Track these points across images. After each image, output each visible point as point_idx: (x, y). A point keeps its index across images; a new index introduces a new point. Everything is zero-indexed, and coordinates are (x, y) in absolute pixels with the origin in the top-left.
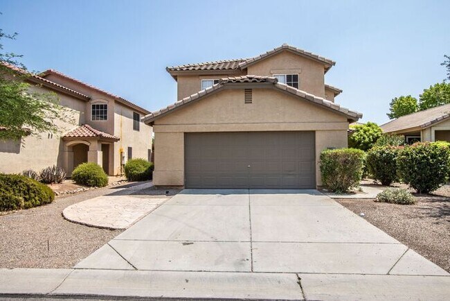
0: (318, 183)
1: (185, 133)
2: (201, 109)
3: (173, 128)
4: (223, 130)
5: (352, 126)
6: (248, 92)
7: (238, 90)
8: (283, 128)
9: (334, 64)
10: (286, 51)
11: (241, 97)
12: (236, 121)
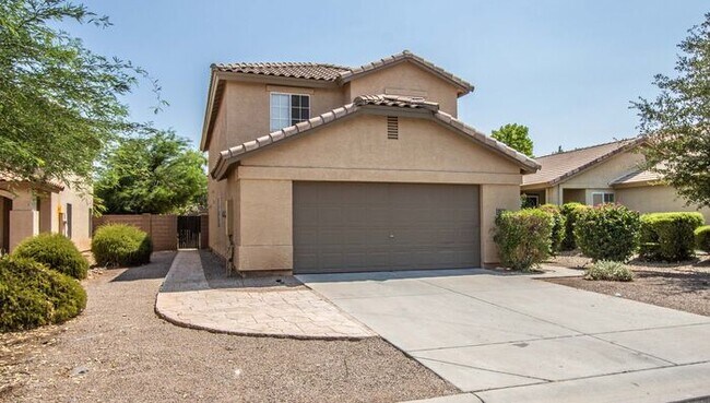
0: (486, 260)
1: (293, 182)
2: (322, 142)
3: (276, 173)
4: (356, 180)
5: (527, 180)
6: (393, 121)
7: (377, 117)
8: (442, 179)
9: (472, 89)
10: (408, 62)
11: (382, 129)
12: (376, 166)
